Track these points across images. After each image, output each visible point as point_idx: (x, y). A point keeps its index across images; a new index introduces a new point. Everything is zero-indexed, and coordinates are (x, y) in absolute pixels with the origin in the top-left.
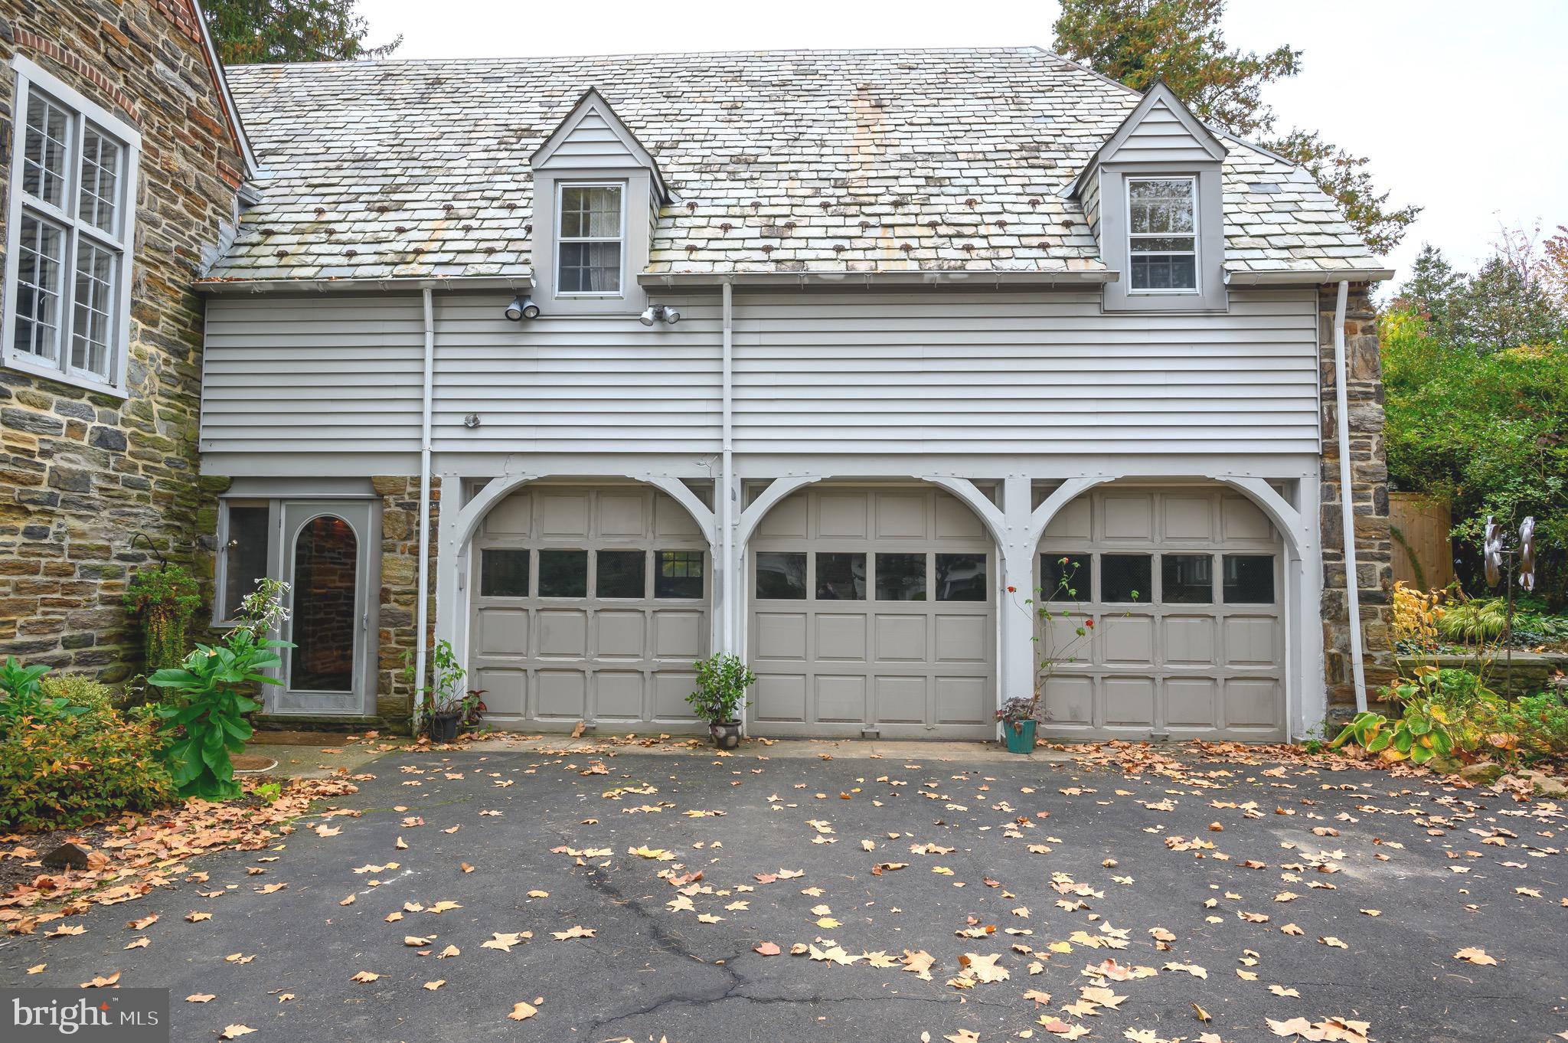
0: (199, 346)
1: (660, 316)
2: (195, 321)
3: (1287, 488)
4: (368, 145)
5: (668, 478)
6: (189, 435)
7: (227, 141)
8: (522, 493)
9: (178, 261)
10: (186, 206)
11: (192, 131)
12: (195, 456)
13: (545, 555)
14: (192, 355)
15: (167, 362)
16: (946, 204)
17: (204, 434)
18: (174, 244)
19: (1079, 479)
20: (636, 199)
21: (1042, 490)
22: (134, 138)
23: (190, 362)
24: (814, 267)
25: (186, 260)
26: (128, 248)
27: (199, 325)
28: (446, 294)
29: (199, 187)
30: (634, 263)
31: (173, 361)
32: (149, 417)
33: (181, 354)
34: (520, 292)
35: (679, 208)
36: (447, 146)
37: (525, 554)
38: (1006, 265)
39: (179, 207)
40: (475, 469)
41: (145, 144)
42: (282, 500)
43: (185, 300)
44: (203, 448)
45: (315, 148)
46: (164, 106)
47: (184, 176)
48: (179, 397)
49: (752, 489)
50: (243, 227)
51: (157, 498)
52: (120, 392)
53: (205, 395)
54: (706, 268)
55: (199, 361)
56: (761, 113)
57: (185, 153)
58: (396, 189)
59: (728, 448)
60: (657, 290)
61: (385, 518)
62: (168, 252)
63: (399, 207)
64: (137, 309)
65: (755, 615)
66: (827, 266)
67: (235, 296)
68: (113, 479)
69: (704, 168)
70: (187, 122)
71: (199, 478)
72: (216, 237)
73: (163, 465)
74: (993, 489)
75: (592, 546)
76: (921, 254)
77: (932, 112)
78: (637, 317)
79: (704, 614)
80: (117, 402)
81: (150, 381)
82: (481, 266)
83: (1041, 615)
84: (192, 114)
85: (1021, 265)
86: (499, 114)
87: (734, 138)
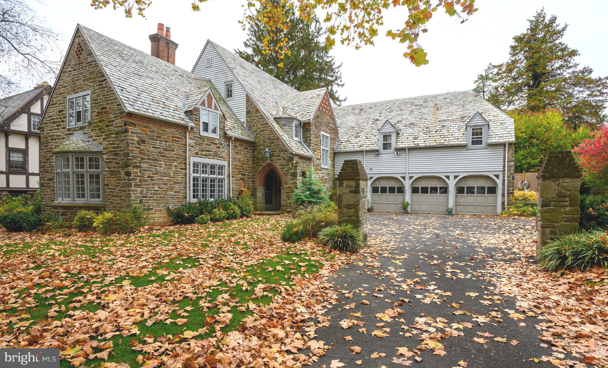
1: (397, 153)
3: (497, 176)
4: (353, 124)
5: (399, 176)
7: (336, 130)
8: (378, 179)
9: (333, 150)
11: (333, 131)
13: (381, 187)
15: (332, 163)
16: (444, 131)
18: (332, 147)
19: (461, 175)
20: (394, 136)
21: (456, 177)
22: (328, 135)
24: (420, 145)
26: (329, 149)
28: (367, 151)
30: (393, 146)
32: (331, 170)
34: (377, 151)
35: (401, 135)
36: (365, 124)
37: (378, 188)
38: (450, 143)
39: (333, 142)
40: (371, 176)
43: (333, 155)
44: (335, 174)
45: (345, 126)
47: (333, 138)
48: (333, 167)
49: (411, 178)
50: (338, 142)
51: (332, 181)
52: (329, 168)
54: (404, 146)
56: (416, 113)
57: (333, 134)
58: (358, 133)
59: (407, 172)
60: (398, 150)
63: (359, 137)
64: (330, 157)
65: (412, 196)
66: (422, 144)
67: (339, 153)
68: (329, 179)
69: (405, 126)
72: (336, 144)
73: (332, 176)
74: (448, 177)
75: (388, 186)
76: (437, 141)
77: (447, 110)
78: (394, 153)
79: (404, 196)
82: (372, 147)
83: (456, 196)
84: (333, 129)
85: (453, 143)
86: (372, 117)
87: (412, 119)
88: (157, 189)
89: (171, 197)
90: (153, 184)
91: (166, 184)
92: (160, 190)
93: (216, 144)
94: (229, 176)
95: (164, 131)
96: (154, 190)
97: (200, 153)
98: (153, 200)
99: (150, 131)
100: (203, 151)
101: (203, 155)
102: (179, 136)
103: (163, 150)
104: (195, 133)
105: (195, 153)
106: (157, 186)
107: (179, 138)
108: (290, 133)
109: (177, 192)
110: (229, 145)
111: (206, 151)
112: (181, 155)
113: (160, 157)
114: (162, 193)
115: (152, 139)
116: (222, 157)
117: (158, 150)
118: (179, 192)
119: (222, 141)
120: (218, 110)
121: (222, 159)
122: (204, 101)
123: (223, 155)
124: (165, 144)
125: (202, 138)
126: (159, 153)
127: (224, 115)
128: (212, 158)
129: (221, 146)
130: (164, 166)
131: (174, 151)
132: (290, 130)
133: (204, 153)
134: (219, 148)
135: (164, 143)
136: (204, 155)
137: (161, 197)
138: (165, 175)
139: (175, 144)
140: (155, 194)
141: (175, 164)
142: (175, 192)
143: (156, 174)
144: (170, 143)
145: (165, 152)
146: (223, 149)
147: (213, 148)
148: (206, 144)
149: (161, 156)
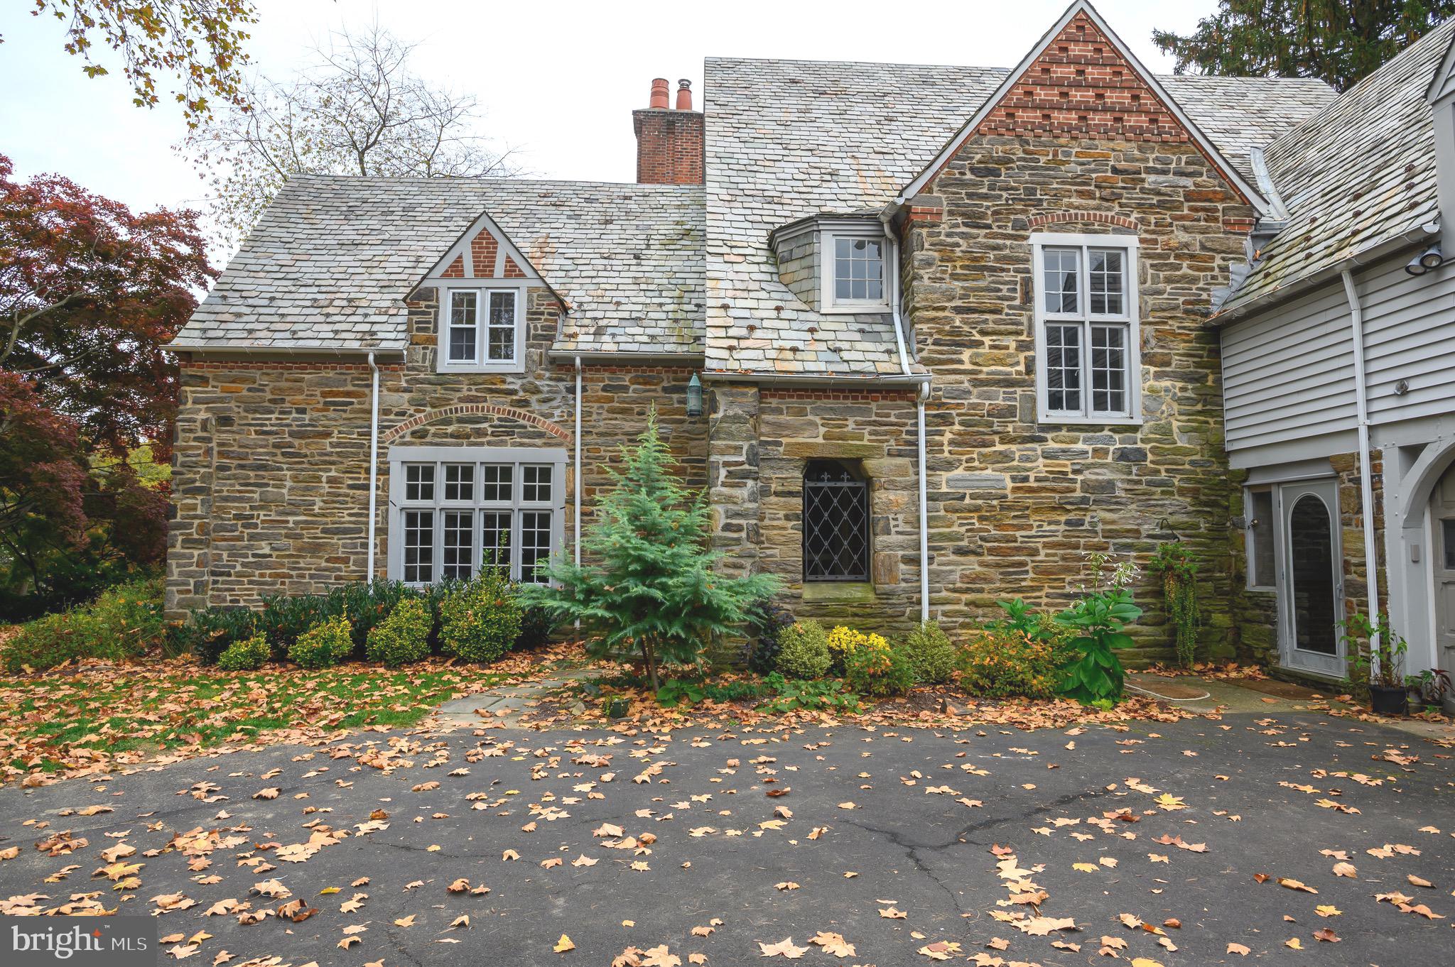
0: (1217, 368)
2: (1210, 351)
6: (1212, 439)
7: (1232, 198)
9: (1186, 312)
10: (1190, 267)
11: (1191, 209)
12: (1222, 455)
14: (1211, 378)
15: (1183, 389)
17: (1229, 437)
18: (1182, 299)
22: (1131, 241)
23: (1210, 383)
25: (1196, 307)
26: (1134, 319)
27: (1216, 353)
28: (1363, 270)
29: (1203, 247)
31: (1190, 387)
32: (1170, 432)
33: (1201, 379)
39: (1185, 270)
40: (1409, 437)
41: (1142, 241)
42: (1279, 484)
43: (1198, 339)
44: (1229, 448)
46: (1161, 204)
47: (1186, 245)
48: (1199, 413)
51: (1182, 492)
52: (1137, 421)
53: (1227, 406)
55: (1219, 381)
57: (1185, 229)
61: (1343, 492)
62: (1176, 308)
64: (1147, 359)
68: (1139, 482)
70: (1186, 204)
71: (1227, 472)
72: (1227, 278)
73: (1187, 467)
80: (1135, 429)
81: (1168, 407)
84: (1189, 197)
88: (267, 551)
89: (312, 577)
90: (252, 537)
91: (298, 537)
92: (275, 554)
93: (514, 392)
94: (570, 501)
95: (296, 381)
96: (254, 555)
97: (432, 429)
98: (250, 582)
99: (249, 390)
100: (448, 422)
101: (446, 435)
102: (350, 388)
103: (291, 434)
104: (413, 369)
105: (413, 433)
106: (263, 543)
107: (348, 394)
108: (806, 285)
109: (337, 560)
110: (572, 390)
111: (460, 421)
112: (353, 445)
113: (280, 458)
114: (283, 565)
115: (255, 411)
116: (541, 435)
117: (272, 439)
118: (346, 561)
119: (539, 377)
120: (522, 275)
121: (538, 441)
122: (459, 259)
123: (543, 425)
124: (295, 419)
125: (447, 381)
126: (275, 446)
127: (549, 288)
128: (489, 443)
129: (533, 398)
130: (289, 484)
131: (328, 435)
132: (804, 274)
133: (450, 429)
134: (524, 403)
135: (294, 415)
136: (452, 436)
137: (278, 575)
138: (294, 508)
139: (331, 414)
140: (258, 566)
141: (333, 474)
142: (328, 560)
143: (261, 508)
144: (315, 414)
145: (296, 442)
146: (545, 408)
147: (496, 408)
148: (461, 400)
149: (284, 454)
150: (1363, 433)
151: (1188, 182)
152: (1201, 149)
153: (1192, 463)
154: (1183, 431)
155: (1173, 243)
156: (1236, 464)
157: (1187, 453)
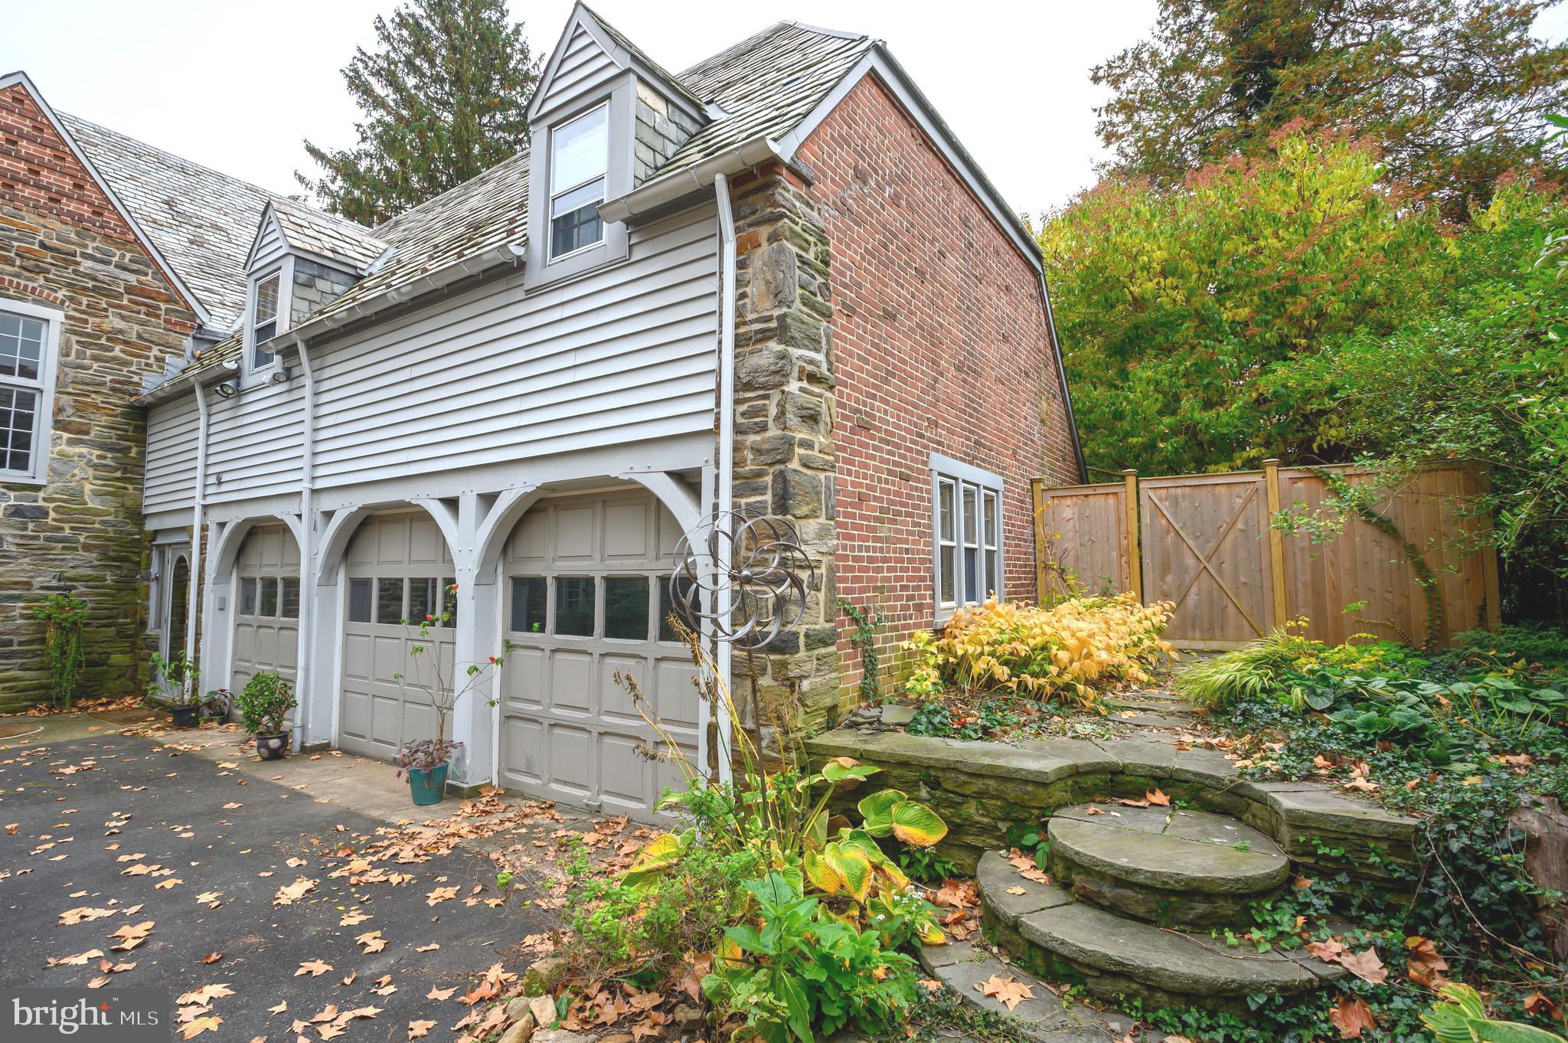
0: (142, 442)
2: (136, 427)
5: (288, 515)
6: (129, 503)
7: (176, 303)
9: (113, 389)
10: (123, 351)
11: (130, 301)
12: (138, 517)
13: (260, 582)
14: (134, 450)
15: (99, 457)
17: (148, 501)
18: (109, 378)
19: (511, 489)
21: (484, 503)
22: (55, 315)
23: (133, 454)
25: (124, 387)
26: (50, 387)
27: (141, 429)
29: (140, 337)
31: (109, 455)
33: (124, 450)
37: (255, 581)
40: (222, 515)
41: (68, 317)
42: (170, 545)
43: (123, 415)
44: (147, 510)
46: (95, 289)
47: (121, 332)
48: (117, 479)
52: (42, 481)
53: (148, 476)
55: (142, 453)
57: (122, 317)
62: (104, 383)
64: (60, 425)
70: (126, 296)
71: (140, 532)
72: (162, 368)
73: (97, 526)
74: (452, 508)
80: (37, 488)
81: (81, 471)
84: (129, 290)
150: (198, 511)
151: (133, 279)
152: (148, 253)
153: (102, 522)
154: (96, 494)
155: (106, 326)
156: (151, 526)
157: (97, 513)
